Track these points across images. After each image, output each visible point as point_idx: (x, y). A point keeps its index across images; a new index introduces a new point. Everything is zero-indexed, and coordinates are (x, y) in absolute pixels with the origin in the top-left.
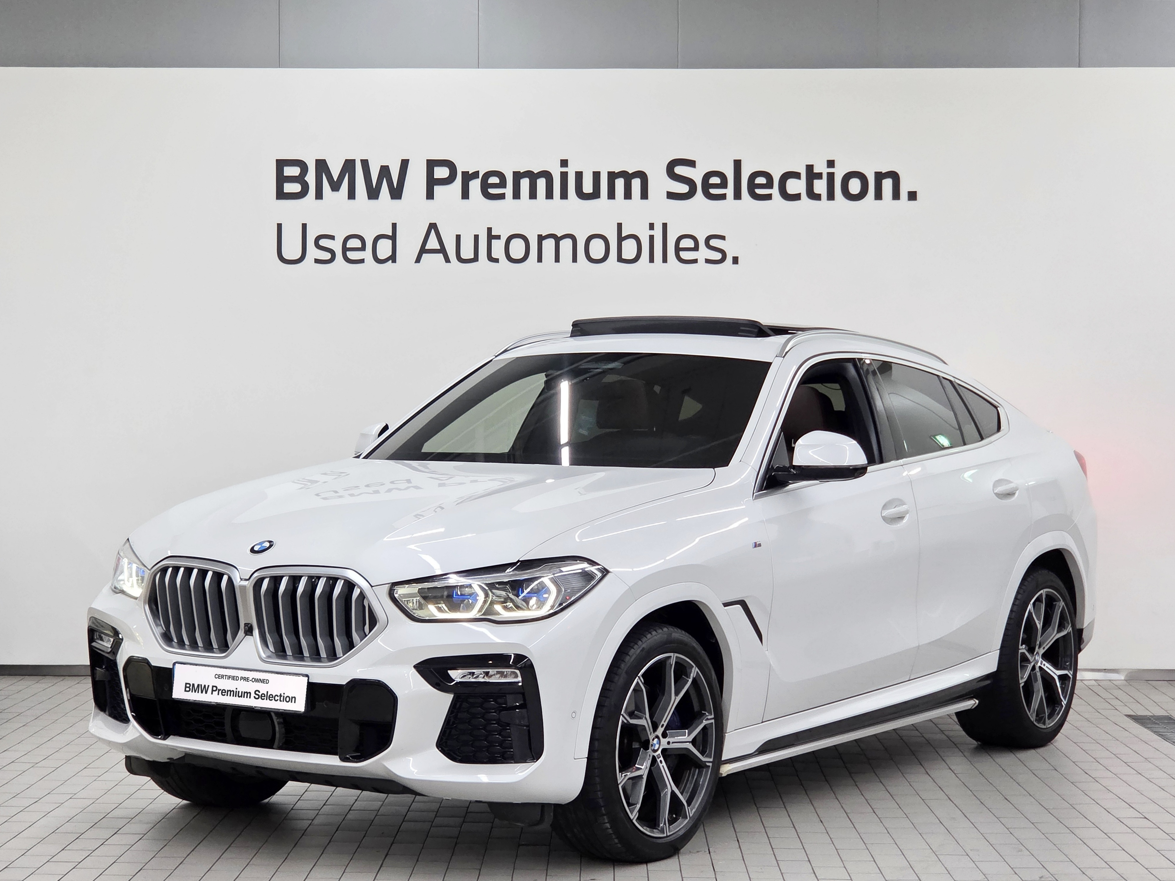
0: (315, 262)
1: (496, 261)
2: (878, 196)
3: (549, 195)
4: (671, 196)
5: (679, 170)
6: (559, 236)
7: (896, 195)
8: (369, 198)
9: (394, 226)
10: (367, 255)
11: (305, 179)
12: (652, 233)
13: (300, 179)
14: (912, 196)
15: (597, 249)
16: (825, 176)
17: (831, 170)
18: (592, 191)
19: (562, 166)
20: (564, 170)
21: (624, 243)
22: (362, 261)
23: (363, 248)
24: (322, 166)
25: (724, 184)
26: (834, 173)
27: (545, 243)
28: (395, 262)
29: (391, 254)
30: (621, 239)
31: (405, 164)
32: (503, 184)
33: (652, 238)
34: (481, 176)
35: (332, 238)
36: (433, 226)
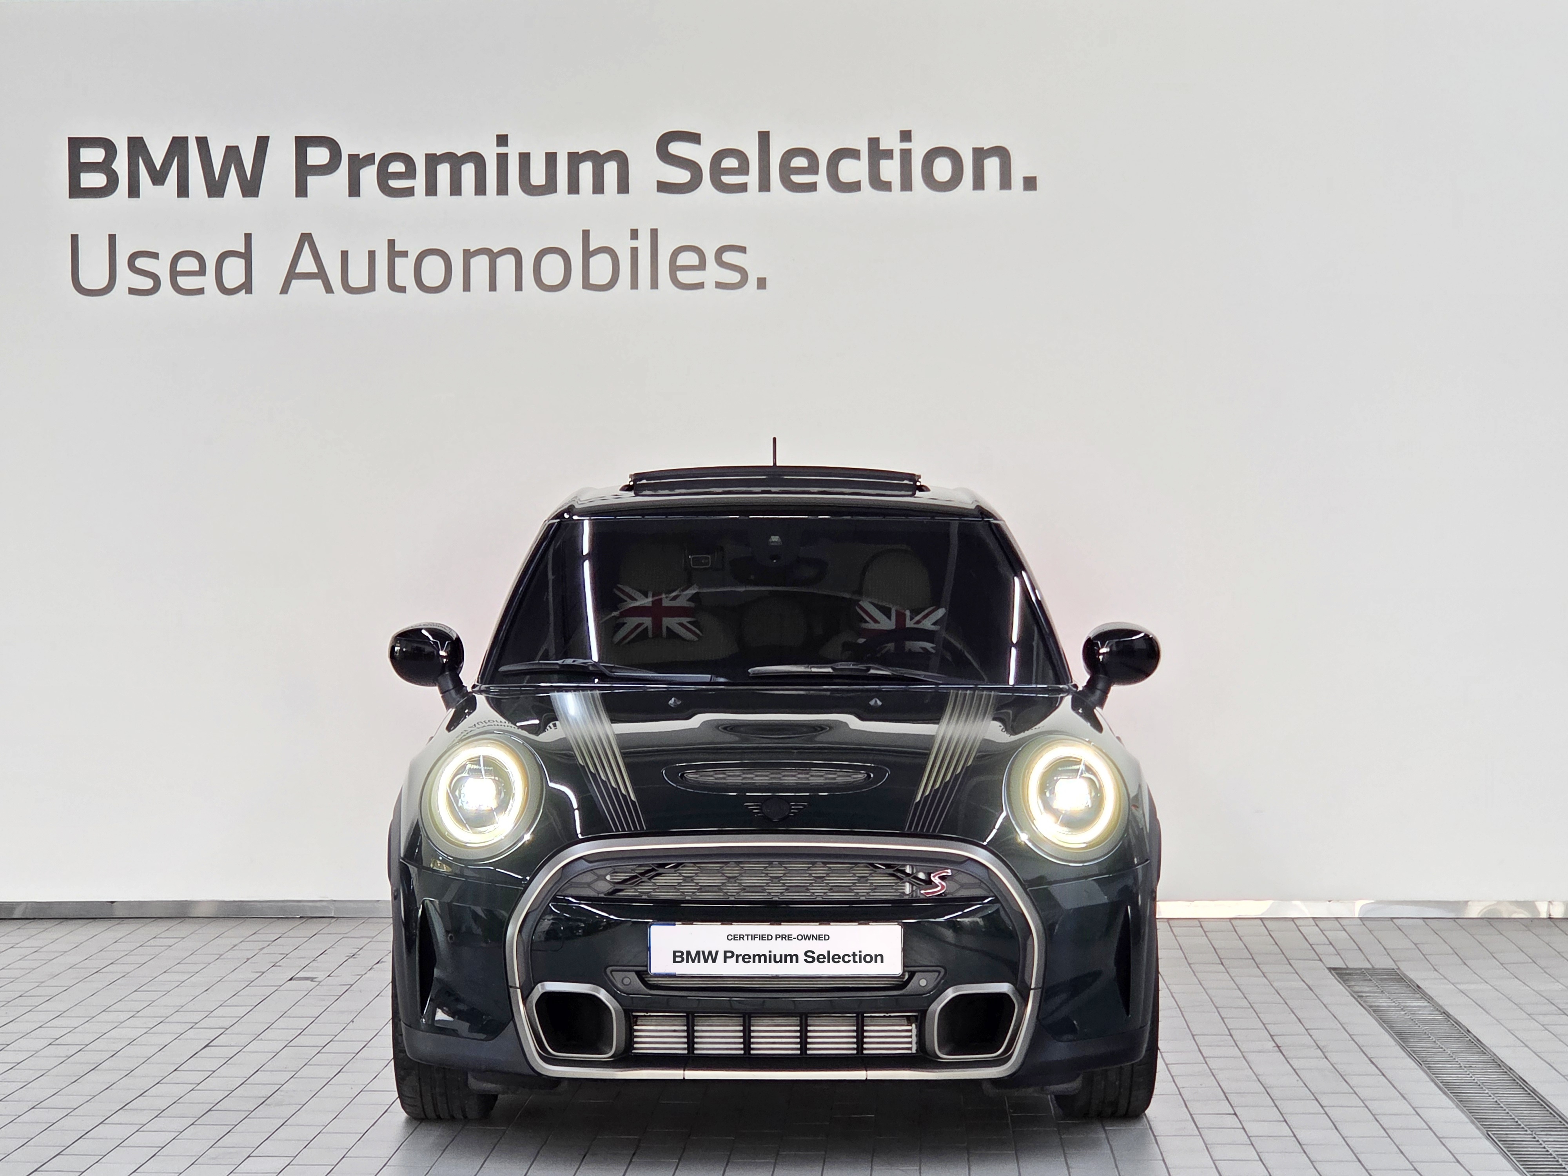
0: (130, 293)
1: (402, 290)
2: (979, 183)
3: (480, 189)
4: (664, 187)
5: (676, 148)
6: (495, 251)
7: (1005, 183)
8: (210, 195)
9: (248, 237)
10: (208, 281)
11: (113, 167)
12: (634, 244)
13: (105, 167)
14: (1030, 183)
15: (552, 269)
16: (897, 155)
17: (906, 146)
18: (544, 183)
19: (498, 145)
20: (502, 150)
21: (592, 260)
22: (201, 291)
23: (202, 272)
24: (137, 146)
25: (744, 169)
26: (910, 150)
27: (473, 261)
28: (251, 293)
29: (244, 280)
30: (588, 254)
31: (262, 143)
32: (411, 172)
33: (634, 251)
34: (377, 161)
35: (155, 256)
36: (306, 238)
